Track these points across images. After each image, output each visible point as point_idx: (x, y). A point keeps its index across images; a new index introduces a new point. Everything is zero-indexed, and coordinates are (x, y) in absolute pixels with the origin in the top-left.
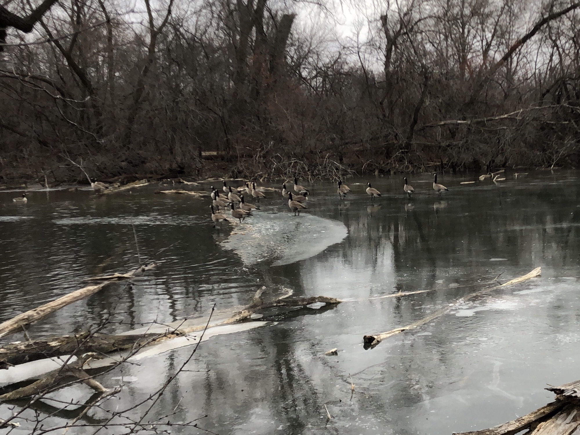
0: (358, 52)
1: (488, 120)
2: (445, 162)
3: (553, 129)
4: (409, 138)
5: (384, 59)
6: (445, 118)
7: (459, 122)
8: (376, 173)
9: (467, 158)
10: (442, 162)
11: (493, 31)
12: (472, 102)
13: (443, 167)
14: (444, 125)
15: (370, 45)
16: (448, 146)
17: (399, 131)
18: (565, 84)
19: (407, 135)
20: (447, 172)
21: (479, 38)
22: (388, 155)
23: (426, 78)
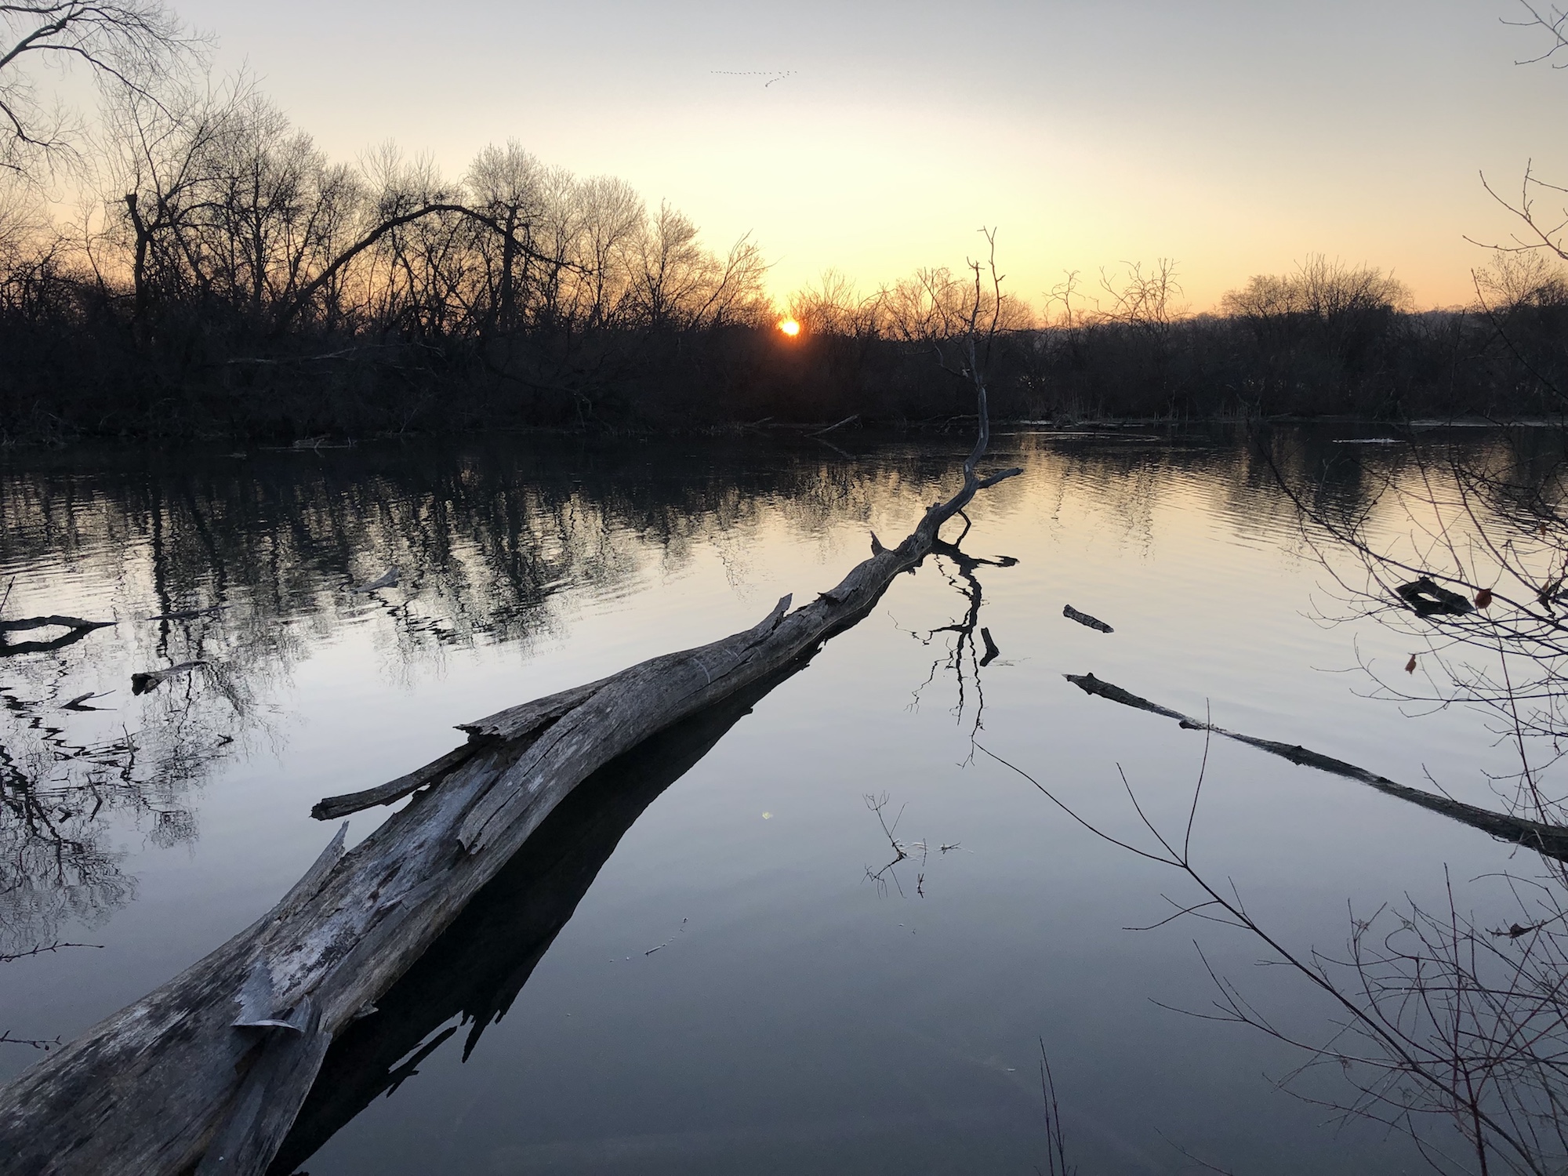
0: (88, 247)
1: (304, 361)
3: (402, 377)
4: (178, 382)
5: (133, 261)
6: (236, 354)
7: (259, 361)
8: (123, 433)
9: (273, 414)
11: (305, 234)
12: (278, 333)
14: (234, 364)
15: (107, 238)
16: (243, 396)
17: (161, 371)
18: (417, 315)
19: (175, 377)
21: (282, 244)
22: (143, 406)
23: (206, 293)
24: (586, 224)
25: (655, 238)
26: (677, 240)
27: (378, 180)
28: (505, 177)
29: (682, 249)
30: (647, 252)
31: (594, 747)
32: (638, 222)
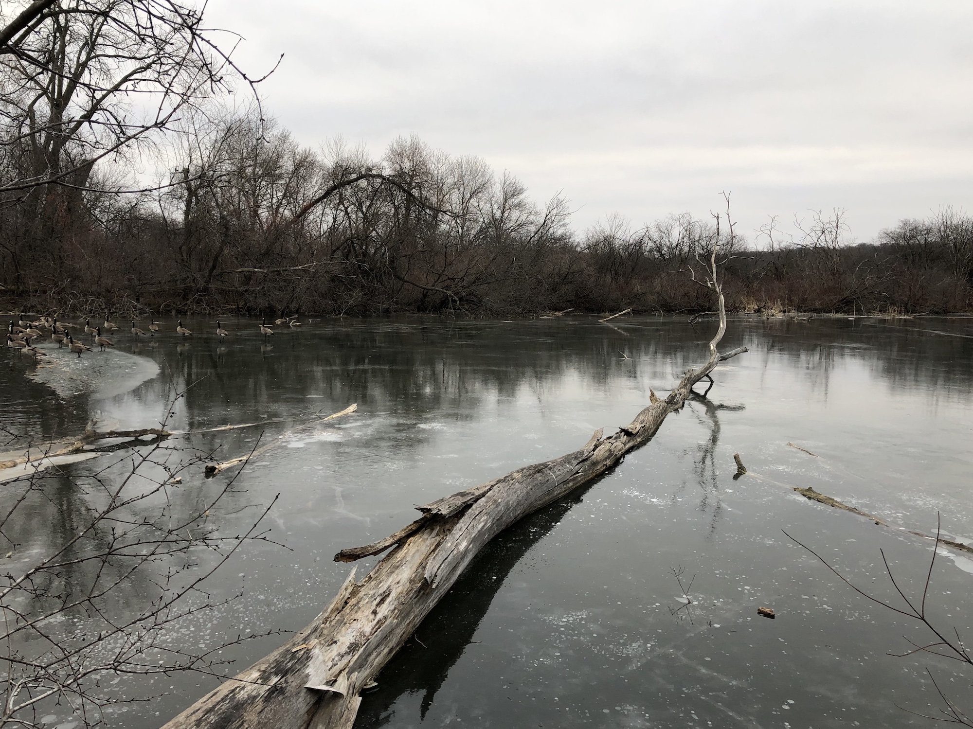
0: (160, 200)
1: (283, 270)
2: (241, 306)
3: (342, 281)
4: (207, 282)
5: (184, 208)
6: (241, 266)
7: (256, 270)
8: (173, 313)
9: (263, 303)
10: (238, 305)
11: (284, 191)
12: (267, 253)
13: (239, 311)
14: (241, 272)
15: (171, 195)
16: (246, 291)
17: (198, 275)
18: (353, 243)
19: (205, 279)
20: (243, 316)
21: (269, 197)
22: (185, 298)
23: (227, 228)
24: (456, 185)
25: (499, 194)
26: (513, 195)
27: (332, 159)
28: (408, 157)
29: (516, 200)
30: (493, 202)
31: (493, 525)
32: (488, 185)
